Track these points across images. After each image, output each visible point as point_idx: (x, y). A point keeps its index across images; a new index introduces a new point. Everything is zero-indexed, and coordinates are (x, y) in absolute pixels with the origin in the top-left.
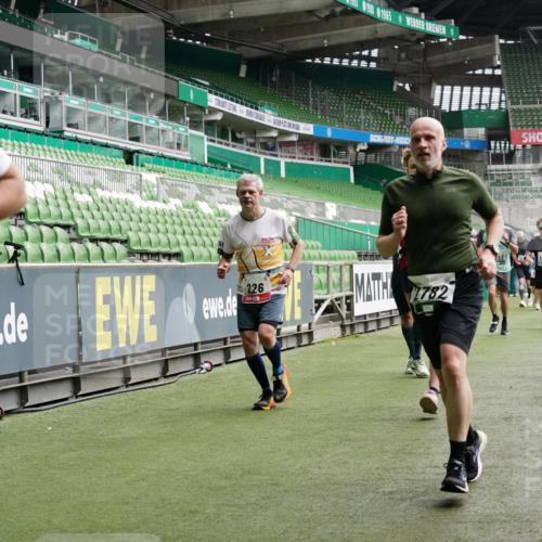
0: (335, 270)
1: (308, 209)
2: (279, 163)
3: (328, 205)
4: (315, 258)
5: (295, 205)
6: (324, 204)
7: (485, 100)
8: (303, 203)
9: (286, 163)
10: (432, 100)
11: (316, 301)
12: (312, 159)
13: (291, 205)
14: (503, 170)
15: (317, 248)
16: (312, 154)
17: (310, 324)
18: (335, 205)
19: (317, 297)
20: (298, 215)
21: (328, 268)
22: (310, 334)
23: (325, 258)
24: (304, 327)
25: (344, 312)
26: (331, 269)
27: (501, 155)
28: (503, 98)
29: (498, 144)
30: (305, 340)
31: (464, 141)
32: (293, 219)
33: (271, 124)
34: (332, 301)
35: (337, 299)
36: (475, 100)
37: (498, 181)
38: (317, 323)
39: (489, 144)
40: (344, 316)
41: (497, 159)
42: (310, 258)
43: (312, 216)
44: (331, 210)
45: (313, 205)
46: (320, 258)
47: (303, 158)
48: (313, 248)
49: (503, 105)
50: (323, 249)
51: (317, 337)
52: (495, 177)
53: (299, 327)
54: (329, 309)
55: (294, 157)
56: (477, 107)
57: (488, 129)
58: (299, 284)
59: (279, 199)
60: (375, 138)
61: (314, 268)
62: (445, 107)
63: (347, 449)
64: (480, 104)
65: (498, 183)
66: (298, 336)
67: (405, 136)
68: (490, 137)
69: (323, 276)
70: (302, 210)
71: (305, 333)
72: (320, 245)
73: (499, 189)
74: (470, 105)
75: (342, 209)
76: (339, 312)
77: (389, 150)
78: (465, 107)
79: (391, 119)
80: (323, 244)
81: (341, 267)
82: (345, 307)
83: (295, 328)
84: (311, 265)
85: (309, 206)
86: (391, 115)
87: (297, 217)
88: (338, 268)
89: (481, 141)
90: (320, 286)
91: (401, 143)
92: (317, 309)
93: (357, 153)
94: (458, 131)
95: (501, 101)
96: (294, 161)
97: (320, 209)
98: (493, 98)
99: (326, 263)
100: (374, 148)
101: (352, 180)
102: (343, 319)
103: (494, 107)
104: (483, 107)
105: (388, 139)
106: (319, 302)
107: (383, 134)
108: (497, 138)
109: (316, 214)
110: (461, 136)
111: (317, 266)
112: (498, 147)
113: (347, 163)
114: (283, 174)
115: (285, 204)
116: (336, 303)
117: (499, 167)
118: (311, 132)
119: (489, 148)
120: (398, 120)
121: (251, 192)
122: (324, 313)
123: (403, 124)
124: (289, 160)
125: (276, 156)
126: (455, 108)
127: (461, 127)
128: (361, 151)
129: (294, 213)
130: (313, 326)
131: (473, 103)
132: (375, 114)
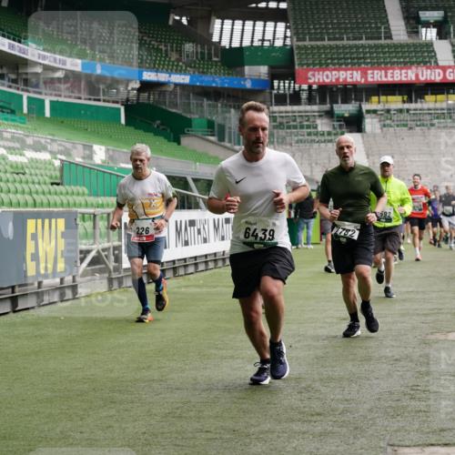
0: (102, 218)
1: (74, 152)
2: (43, 101)
3: (96, 147)
4: (80, 206)
5: (60, 148)
6: (92, 146)
7: (269, 36)
8: (68, 145)
9: (51, 102)
10: (211, 35)
11: (81, 252)
12: (80, 98)
13: (55, 147)
14: (286, 112)
15: (84, 194)
16: (79, 92)
17: (74, 277)
18: (103, 148)
19: (84, 247)
20: (63, 158)
21: (95, 216)
22: (74, 288)
23: (92, 206)
24: (68, 280)
25: (112, 264)
26: (98, 218)
27: (285, 95)
28: (289, 34)
29: (282, 84)
30: (69, 294)
31: (246, 79)
32: (57, 163)
33: (35, 59)
34: (98, 252)
35: (104, 250)
36: (258, 36)
37: (281, 124)
38: (84, 275)
39: (273, 83)
40: (112, 268)
41: (281, 100)
42: (75, 205)
43: (79, 160)
44: (100, 153)
45: (80, 147)
46: (86, 206)
47: (70, 97)
48: (78, 194)
49: (288, 42)
50: (90, 195)
51: (82, 291)
52: (278, 120)
53: (62, 280)
54: (95, 261)
55: (60, 96)
56: (260, 44)
57: (271, 68)
58: (63, 235)
59: (43, 141)
60: (149, 76)
61: (79, 215)
62: (225, 43)
63: (113, 412)
64: (263, 40)
65: (280, 126)
66: (61, 289)
67: (185, 74)
68: (274, 75)
69: (89, 224)
70: (67, 152)
71: (68, 287)
72: (86, 191)
73: (282, 132)
74: (252, 42)
75: (111, 153)
76: (105, 263)
77: (164, 89)
78: (246, 43)
79: (167, 55)
80: (90, 191)
81: (109, 214)
82: (112, 258)
83: (58, 280)
84: (76, 212)
85: (75, 148)
86: (166, 51)
87: (62, 161)
88: (105, 216)
89: (264, 80)
90: (86, 236)
91: (177, 81)
92: (82, 260)
93: (129, 92)
94: (238, 69)
95: (285, 37)
96: (61, 99)
97: (87, 152)
98: (277, 34)
99: (92, 211)
100: (146, 86)
101: (123, 121)
102: (110, 272)
103: (279, 43)
104: (266, 44)
105: (163, 77)
106: (85, 253)
107: (157, 72)
108: (281, 77)
109: (83, 158)
110: (242, 74)
111: (83, 214)
112: (281, 86)
113: (117, 102)
114: (48, 114)
115: (49, 147)
116: (103, 254)
117: (282, 108)
118: (78, 69)
119: (272, 88)
120: (174, 56)
121: (141, 161)
122: (89, 265)
123: (179, 60)
124: (55, 99)
125: (40, 93)
126: (236, 44)
127: (242, 65)
128: (133, 89)
129: (59, 156)
130: (78, 279)
131: (256, 39)
132: (148, 50)
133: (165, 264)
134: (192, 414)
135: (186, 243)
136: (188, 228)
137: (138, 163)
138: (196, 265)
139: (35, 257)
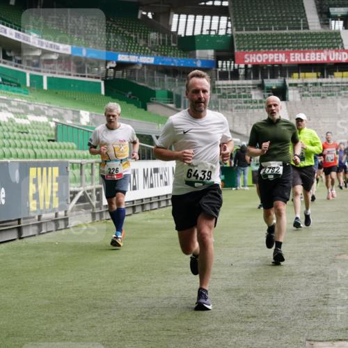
0: (87, 166)
1: (66, 116)
2: (42, 77)
3: (82, 113)
4: (70, 157)
5: (56, 113)
6: (79, 112)
7: (214, 27)
8: (62, 111)
9: (48, 78)
10: (170, 27)
11: (71, 193)
12: (70, 75)
13: (51, 112)
14: (228, 85)
15: (73, 148)
16: (70, 70)
17: (66, 212)
18: (88, 113)
19: (72, 189)
20: (57, 120)
21: (81, 165)
22: (66, 220)
23: (80, 157)
24: (61, 214)
25: (94, 203)
26: (84, 167)
27: (226, 73)
28: (230, 25)
29: (224, 64)
30: (62, 225)
31: (196, 61)
32: (53, 125)
34: (84, 193)
35: (88, 191)
36: (206, 27)
37: (224, 94)
38: (72, 211)
39: (217, 63)
40: (95, 206)
41: (224, 76)
42: (66, 157)
43: (69, 122)
44: (85, 117)
45: (70, 113)
46: (75, 157)
47: (62, 74)
48: (69, 148)
49: (229, 31)
50: (78, 149)
51: (72, 223)
52: (222, 91)
53: (56, 214)
54: (82, 199)
55: (55, 73)
56: (207, 33)
57: (216, 51)
58: (57, 178)
59: (42, 108)
60: (123, 58)
61: (70, 165)
62: (181, 32)
63: (94, 316)
64: (210, 30)
65: (223, 96)
66: (56, 221)
67: (150, 56)
68: (218, 57)
69: (77, 171)
70: (60, 117)
71: (61, 219)
72: (75, 146)
73: (225, 101)
74: (202, 31)
75: (94, 117)
76: (89, 201)
77: (134, 67)
78: (197, 32)
79: (136, 42)
80: (78, 145)
81: (92, 164)
82: (95, 197)
83: (53, 214)
84: (67, 162)
85: (67, 113)
86: (136, 38)
87: (56, 123)
88: (90, 165)
89: (210, 61)
90: (75, 180)
91: (144, 62)
92: (72, 199)
93: (107, 70)
94: (191, 52)
95: (227, 28)
96: (55, 76)
97: (76, 116)
98: (220, 25)
99: (79, 161)
100: (121, 66)
101: (103, 92)
102: (93, 208)
103: (222, 32)
104: (213, 33)
105: (133, 59)
106: (75, 193)
107: (129, 54)
108: (224, 59)
109: (73, 121)
110: (194, 56)
111: (73, 164)
112: (225, 65)
113: (98, 78)
114: (45, 86)
115: (47, 113)
116: (88, 194)
117: (225, 82)
118: (69, 52)
119: (217, 67)
120: (142, 43)
121: (114, 116)
122: (76, 204)
123: (145, 46)
124: (51, 75)
125: (40, 71)
126: (189, 33)
127: (194, 49)
128: (111, 68)
129: (54, 119)
130: (68, 213)
131: (204, 29)
132: (122, 38)
133: (135, 202)
134: (156, 316)
135: (152, 186)
136: (153, 174)
137: (111, 118)
138: (159, 202)
139: (36, 196)
